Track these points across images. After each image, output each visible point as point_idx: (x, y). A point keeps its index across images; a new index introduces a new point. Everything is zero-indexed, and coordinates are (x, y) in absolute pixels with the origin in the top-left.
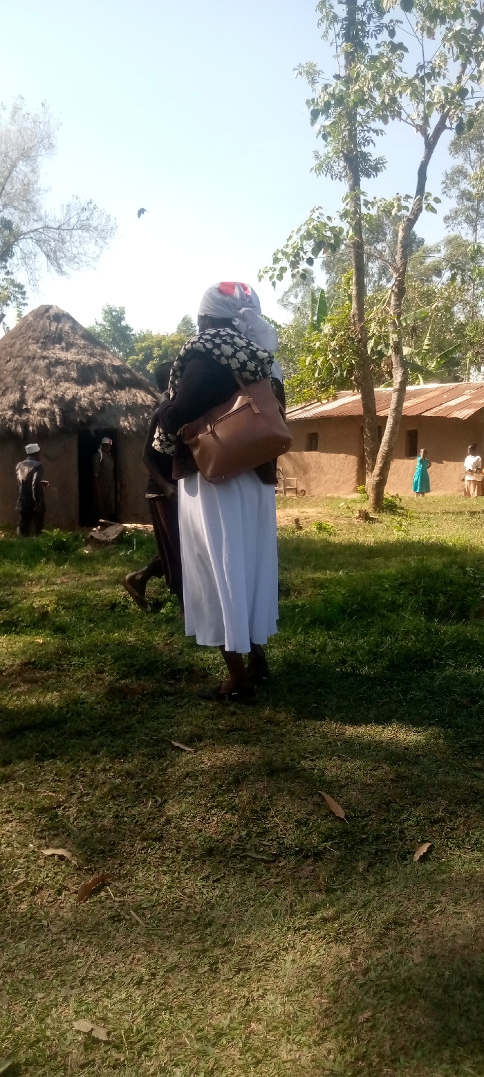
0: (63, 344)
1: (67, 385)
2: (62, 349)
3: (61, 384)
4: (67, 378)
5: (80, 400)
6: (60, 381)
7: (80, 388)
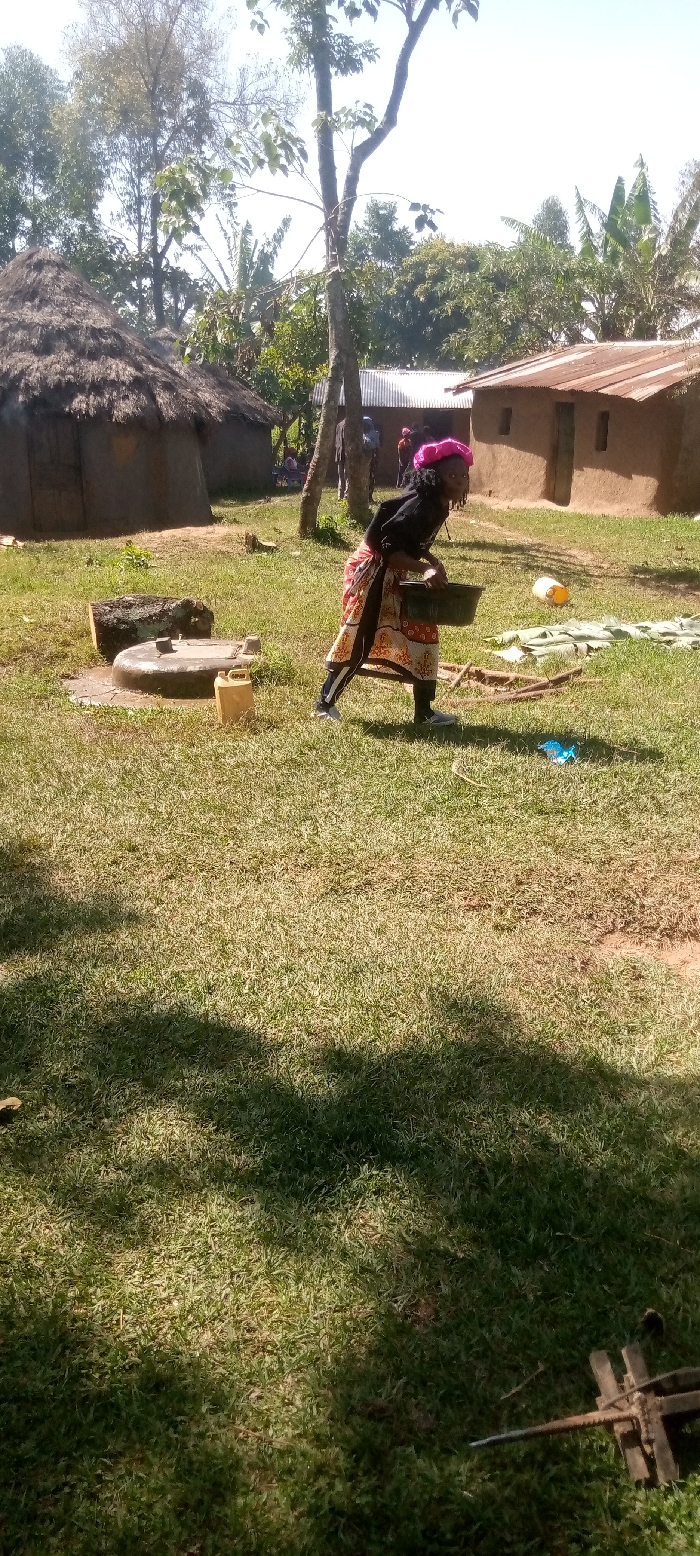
0: (37, 301)
1: (21, 355)
2: (33, 307)
3: (14, 354)
4: (24, 346)
5: (30, 375)
6: (15, 351)
7: (36, 359)
